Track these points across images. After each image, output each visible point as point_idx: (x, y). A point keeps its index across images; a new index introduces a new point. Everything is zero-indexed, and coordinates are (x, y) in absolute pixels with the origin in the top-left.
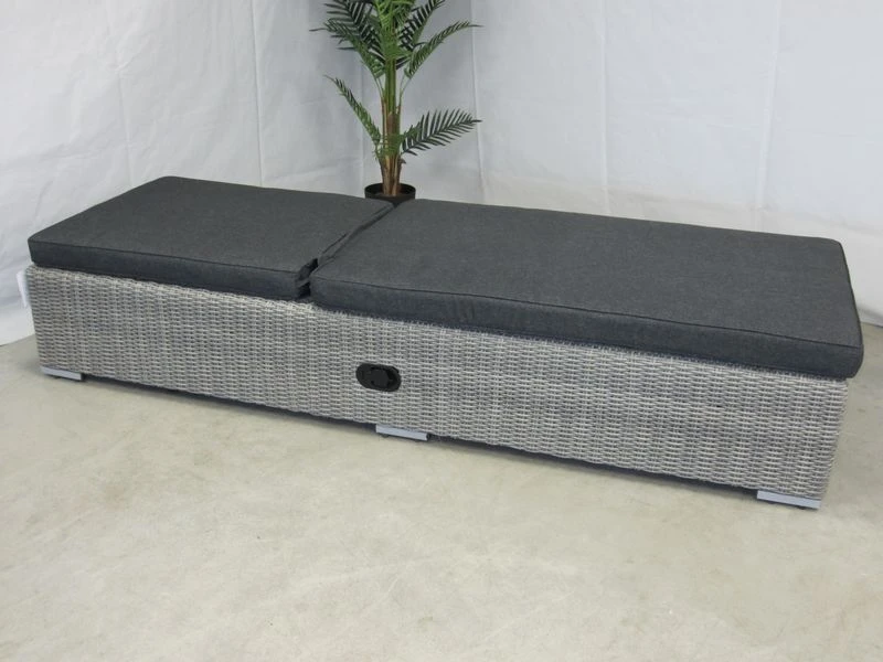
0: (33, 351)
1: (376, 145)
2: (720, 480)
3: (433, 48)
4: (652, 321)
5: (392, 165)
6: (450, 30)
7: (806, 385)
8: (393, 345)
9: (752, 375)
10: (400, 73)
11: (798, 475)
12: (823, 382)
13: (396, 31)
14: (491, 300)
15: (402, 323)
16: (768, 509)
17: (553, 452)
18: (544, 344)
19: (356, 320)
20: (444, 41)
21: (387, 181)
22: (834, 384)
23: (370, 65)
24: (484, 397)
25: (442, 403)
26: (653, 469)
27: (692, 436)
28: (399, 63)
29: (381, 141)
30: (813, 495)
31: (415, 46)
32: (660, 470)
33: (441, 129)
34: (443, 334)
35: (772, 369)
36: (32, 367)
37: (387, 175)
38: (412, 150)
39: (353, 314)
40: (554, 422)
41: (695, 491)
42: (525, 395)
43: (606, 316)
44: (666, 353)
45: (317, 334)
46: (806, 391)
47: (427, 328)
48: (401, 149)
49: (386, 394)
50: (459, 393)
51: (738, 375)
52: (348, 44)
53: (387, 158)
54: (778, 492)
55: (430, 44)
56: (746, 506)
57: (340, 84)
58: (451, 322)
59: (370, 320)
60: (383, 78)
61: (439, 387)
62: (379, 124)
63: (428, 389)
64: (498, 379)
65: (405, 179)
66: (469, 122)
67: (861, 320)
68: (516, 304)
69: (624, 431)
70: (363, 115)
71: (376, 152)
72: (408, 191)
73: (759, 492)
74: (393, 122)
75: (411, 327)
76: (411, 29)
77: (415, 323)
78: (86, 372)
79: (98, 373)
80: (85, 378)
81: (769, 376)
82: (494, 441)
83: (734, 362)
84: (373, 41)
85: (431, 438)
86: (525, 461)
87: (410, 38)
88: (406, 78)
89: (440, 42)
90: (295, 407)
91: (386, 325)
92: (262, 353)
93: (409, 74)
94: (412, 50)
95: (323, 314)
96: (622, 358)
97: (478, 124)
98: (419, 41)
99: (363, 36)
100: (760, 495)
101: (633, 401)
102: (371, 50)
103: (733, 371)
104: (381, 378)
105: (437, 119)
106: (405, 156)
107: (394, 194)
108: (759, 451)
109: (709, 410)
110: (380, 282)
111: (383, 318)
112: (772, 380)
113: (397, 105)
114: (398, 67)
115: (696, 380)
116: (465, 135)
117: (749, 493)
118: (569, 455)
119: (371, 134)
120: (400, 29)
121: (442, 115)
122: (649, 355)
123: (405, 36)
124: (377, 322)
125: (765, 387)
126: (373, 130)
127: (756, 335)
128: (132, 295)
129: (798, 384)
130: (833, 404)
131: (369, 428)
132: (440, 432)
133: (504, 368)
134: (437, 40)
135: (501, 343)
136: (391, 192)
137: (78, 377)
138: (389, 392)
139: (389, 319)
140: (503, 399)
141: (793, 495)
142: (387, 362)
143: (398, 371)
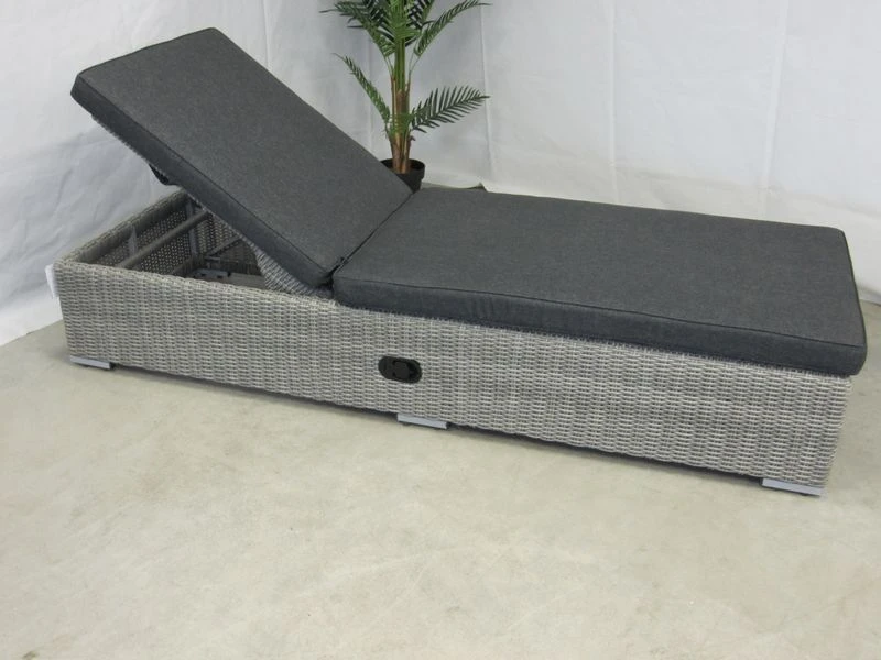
0: (61, 341)
1: (386, 122)
2: (727, 468)
3: (442, 27)
4: (665, 320)
5: (401, 141)
6: (459, 9)
7: (812, 382)
8: (414, 339)
9: (761, 371)
10: (409, 51)
11: (802, 464)
12: (827, 378)
13: (405, 9)
14: (510, 298)
15: (423, 319)
16: (773, 496)
17: (569, 441)
18: (561, 340)
19: (378, 316)
20: (453, 19)
21: (397, 157)
22: (839, 381)
23: (380, 43)
24: (501, 389)
25: (461, 395)
26: (663, 458)
27: (702, 427)
28: (408, 41)
29: (391, 120)
30: (816, 483)
31: (424, 24)
32: (670, 458)
33: (450, 106)
34: (462, 330)
35: (779, 367)
36: (62, 356)
37: (397, 152)
38: (420, 127)
39: (376, 311)
40: (569, 413)
41: (703, 478)
42: (542, 388)
43: (622, 314)
44: (678, 350)
45: (341, 328)
46: (811, 387)
47: (448, 324)
48: (410, 126)
49: (408, 385)
50: (478, 385)
51: (747, 372)
52: (356, 22)
53: (397, 136)
54: (783, 480)
55: (438, 23)
56: (753, 492)
57: (350, 63)
58: (471, 319)
59: (392, 316)
60: (393, 57)
61: (459, 379)
62: (388, 101)
63: (447, 381)
64: (515, 373)
65: (413, 155)
66: (477, 98)
67: (861, 298)
68: (535, 302)
69: (636, 422)
70: (373, 93)
71: (386, 129)
72: (418, 167)
73: (765, 480)
74: (402, 100)
75: (432, 323)
76: (419, 7)
77: (435, 319)
78: (115, 362)
79: (126, 363)
80: (113, 367)
81: (776, 372)
82: (511, 430)
83: (743, 360)
84: (382, 20)
85: (451, 426)
86: (541, 449)
87: (418, 15)
88: (416, 57)
89: (448, 21)
90: (319, 397)
91: (408, 322)
92: (287, 346)
93: (418, 52)
94: (421, 28)
95: (345, 309)
96: (636, 354)
97: (487, 100)
98: (428, 20)
99: (372, 14)
100: (766, 483)
101: (646, 394)
102: (380, 28)
103: (742, 368)
104: (402, 370)
105: (445, 95)
106: (414, 133)
107: (404, 171)
108: (765, 442)
109: (718, 404)
110: (403, 282)
111: (404, 314)
112: (779, 377)
113: (406, 82)
114: (407, 45)
115: (706, 376)
116: (473, 112)
117: (756, 481)
118: (583, 444)
119: (380, 111)
120: (409, 6)
121: (451, 92)
122: (660, 351)
123: (414, 14)
124: (399, 318)
125: (773, 383)
126: (383, 109)
127: (764, 334)
128: (159, 290)
129: (804, 381)
130: (837, 400)
131: (391, 416)
132: (459, 421)
133: (522, 361)
134: (446, 19)
135: (519, 339)
136: (401, 168)
137: (107, 366)
138: (411, 383)
139: (410, 315)
140: (521, 391)
141: (797, 483)
142: (408, 355)
143: (419, 364)
